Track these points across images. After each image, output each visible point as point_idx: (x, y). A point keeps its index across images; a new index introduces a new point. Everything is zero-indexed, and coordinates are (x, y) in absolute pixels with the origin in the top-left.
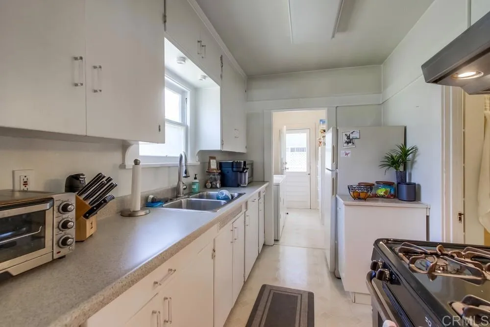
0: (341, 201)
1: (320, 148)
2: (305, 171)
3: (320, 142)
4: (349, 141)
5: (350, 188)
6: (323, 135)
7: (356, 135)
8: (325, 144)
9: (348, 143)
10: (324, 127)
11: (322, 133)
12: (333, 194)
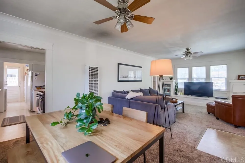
0: (33, 90)
1: (26, 76)
2: (18, 85)
3: (26, 74)
4: (36, 75)
5: (36, 87)
6: (28, 71)
7: (38, 74)
8: (28, 75)
9: (36, 76)
10: (28, 68)
11: (27, 70)
12: (31, 89)
